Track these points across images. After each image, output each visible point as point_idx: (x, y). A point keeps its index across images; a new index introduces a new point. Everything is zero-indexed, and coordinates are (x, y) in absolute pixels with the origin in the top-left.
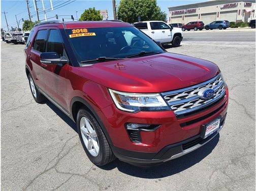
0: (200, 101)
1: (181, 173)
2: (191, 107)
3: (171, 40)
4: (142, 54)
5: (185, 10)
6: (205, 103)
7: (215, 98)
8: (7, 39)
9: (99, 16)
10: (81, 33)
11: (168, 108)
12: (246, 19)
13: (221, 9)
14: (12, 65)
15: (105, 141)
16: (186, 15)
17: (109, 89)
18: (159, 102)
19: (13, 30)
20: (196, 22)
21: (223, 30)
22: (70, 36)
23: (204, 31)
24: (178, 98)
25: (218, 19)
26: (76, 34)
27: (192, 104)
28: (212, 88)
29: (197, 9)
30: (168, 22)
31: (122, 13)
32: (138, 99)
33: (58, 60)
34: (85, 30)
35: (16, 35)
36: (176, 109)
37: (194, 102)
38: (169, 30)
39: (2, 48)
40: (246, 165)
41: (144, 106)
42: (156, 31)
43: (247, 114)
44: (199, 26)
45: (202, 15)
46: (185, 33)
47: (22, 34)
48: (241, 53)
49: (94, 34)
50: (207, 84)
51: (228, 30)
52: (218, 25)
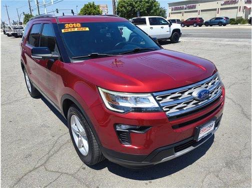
0: (195, 102)
1: (172, 175)
2: (185, 109)
3: (169, 36)
4: (137, 51)
5: (185, 6)
6: (200, 104)
7: (210, 98)
8: (8, 32)
9: (98, 11)
10: (74, 27)
11: (160, 109)
12: (246, 16)
13: (222, 5)
14: (11, 58)
15: (95, 141)
16: (185, 11)
17: (99, 88)
18: (150, 102)
19: (15, 23)
20: (196, 19)
21: (222, 27)
22: (63, 31)
23: (204, 27)
24: (171, 98)
25: (218, 16)
26: (69, 28)
27: (186, 105)
28: (208, 89)
29: (197, 5)
30: (167, 17)
31: (121, 7)
32: (129, 99)
33: (50, 55)
34: (79, 25)
35: (17, 28)
36: (168, 111)
37: (188, 103)
38: (168, 26)
39: (2, 41)
40: (241, 169)
41: (135, 106)
42: (154, 27)
43: (244, 113)
44: (198, 22)
45: (202, 11)
46: (184, 30)
47: (23, 28)
48: (241, 50)
49: (87, 29)
50: (202, 84)
51: (228, 27)
52: (218, 22)
